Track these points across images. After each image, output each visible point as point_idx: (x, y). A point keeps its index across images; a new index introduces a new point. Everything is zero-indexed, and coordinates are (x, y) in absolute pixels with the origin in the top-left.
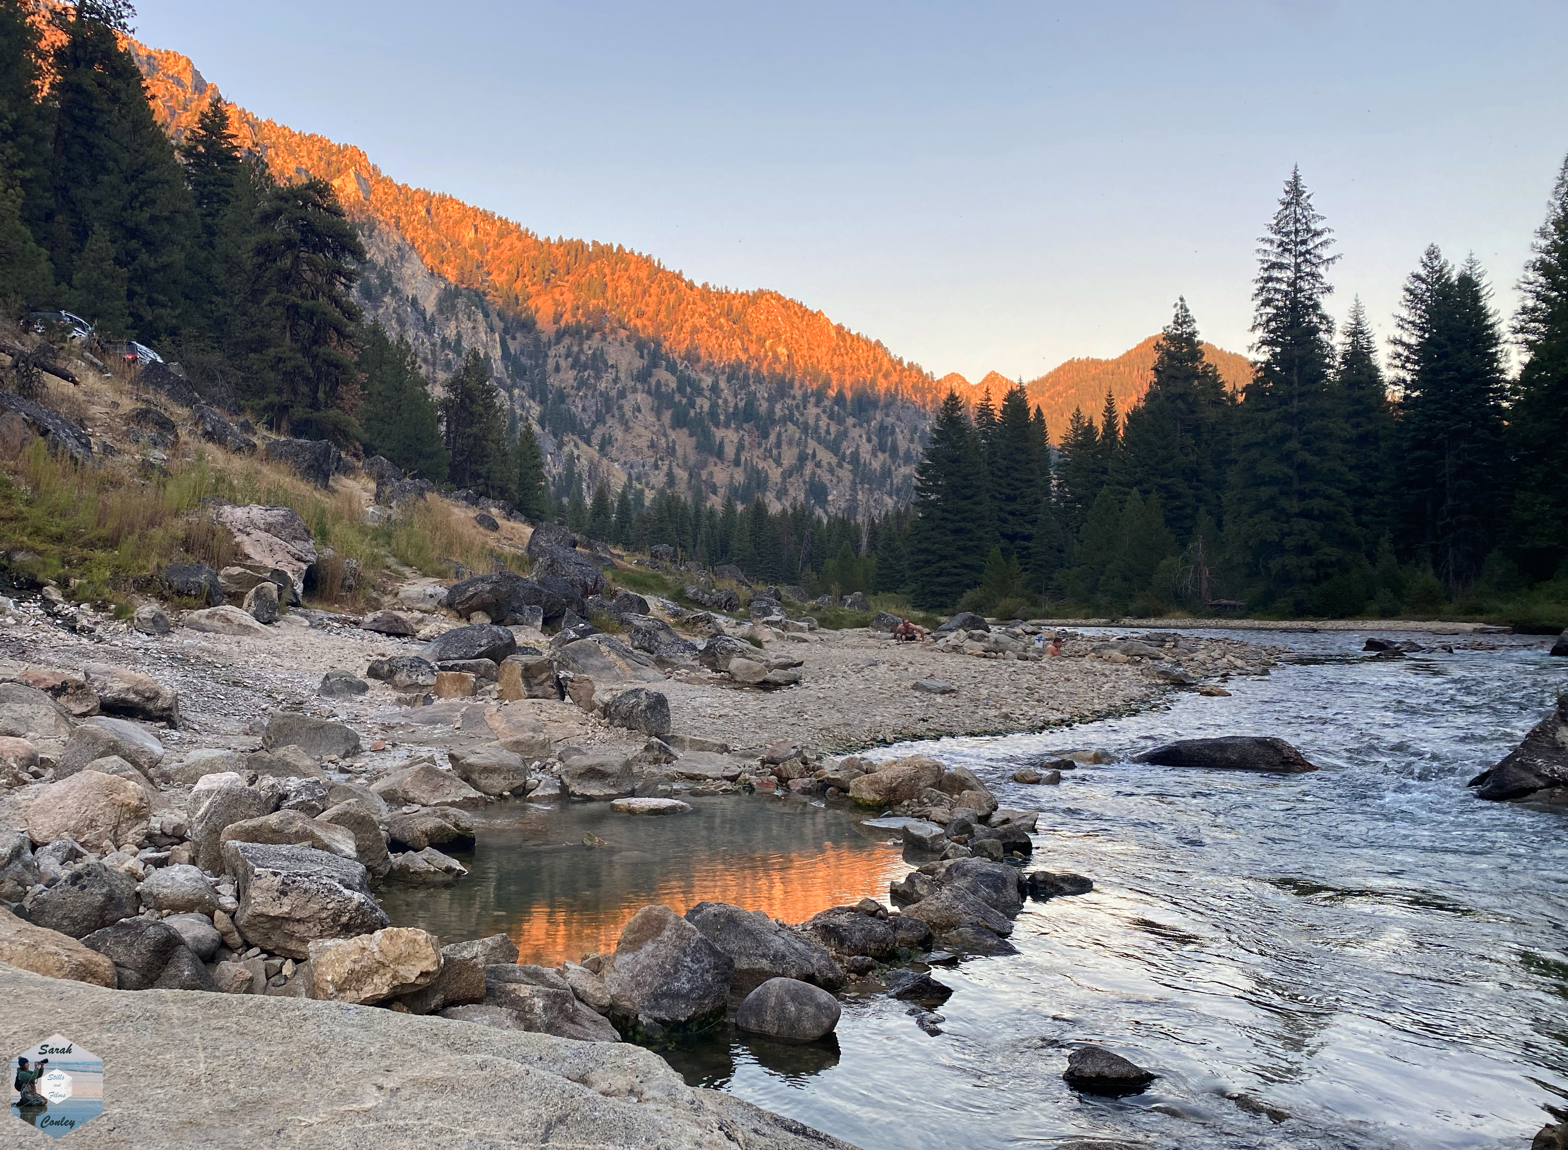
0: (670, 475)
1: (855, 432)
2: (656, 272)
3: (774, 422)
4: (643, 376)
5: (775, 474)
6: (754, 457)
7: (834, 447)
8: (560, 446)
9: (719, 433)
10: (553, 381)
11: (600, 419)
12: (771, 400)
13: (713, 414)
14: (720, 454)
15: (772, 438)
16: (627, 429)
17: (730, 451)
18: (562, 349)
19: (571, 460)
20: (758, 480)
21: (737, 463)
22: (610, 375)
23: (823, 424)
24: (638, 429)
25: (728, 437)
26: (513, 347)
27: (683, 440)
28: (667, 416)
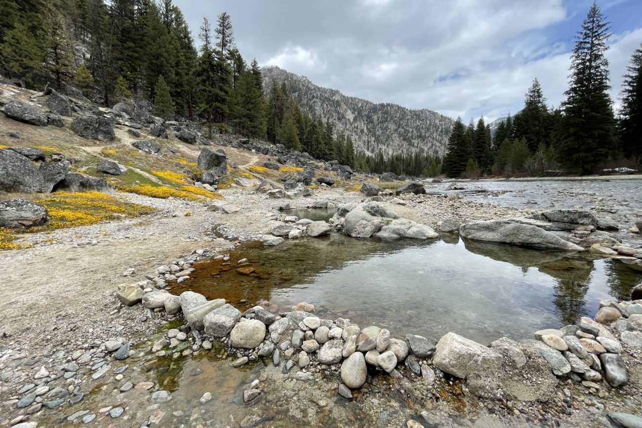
0: (402, 151)
1: (445, 139)
2: (399, 108)
3: (426, 138)
4: (396, 130)
5: (426, 149)
6: (421, 145)
7: (440, 142)
8: (378, 146)
9: (413, 141)
10: (377, 133)
11: (387, 140)
12: (425, 133)
13: (412, 137)
14: (413, 146)
15: (426, 141)
16: (393, 142)
17: (416, 145)
18: (379, 126)
19: (381, 149)
20: (422, 150)
21: (417, 147)
22: (389, 131)
23: (437, 137)
24: (395, 141)
25: (415, 142)
26: (369, 127)
27: (405, 144)
28: (402, 138)
